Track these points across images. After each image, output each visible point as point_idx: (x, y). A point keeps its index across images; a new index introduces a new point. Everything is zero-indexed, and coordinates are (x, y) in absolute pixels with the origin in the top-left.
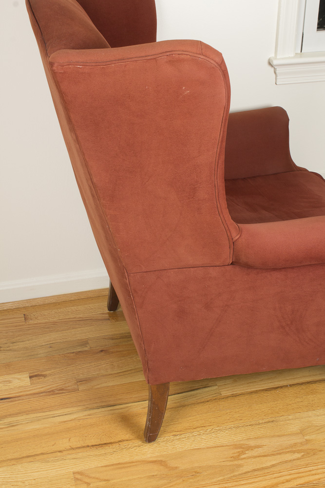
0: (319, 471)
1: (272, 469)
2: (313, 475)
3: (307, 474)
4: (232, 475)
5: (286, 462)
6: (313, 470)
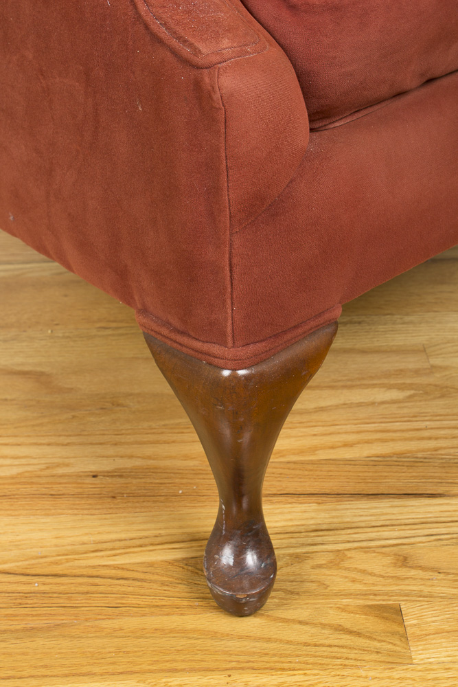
0: (442, 432)
1: (314, 417)
2: (422, 439)
5: (360, 405)
6: (426, 429)
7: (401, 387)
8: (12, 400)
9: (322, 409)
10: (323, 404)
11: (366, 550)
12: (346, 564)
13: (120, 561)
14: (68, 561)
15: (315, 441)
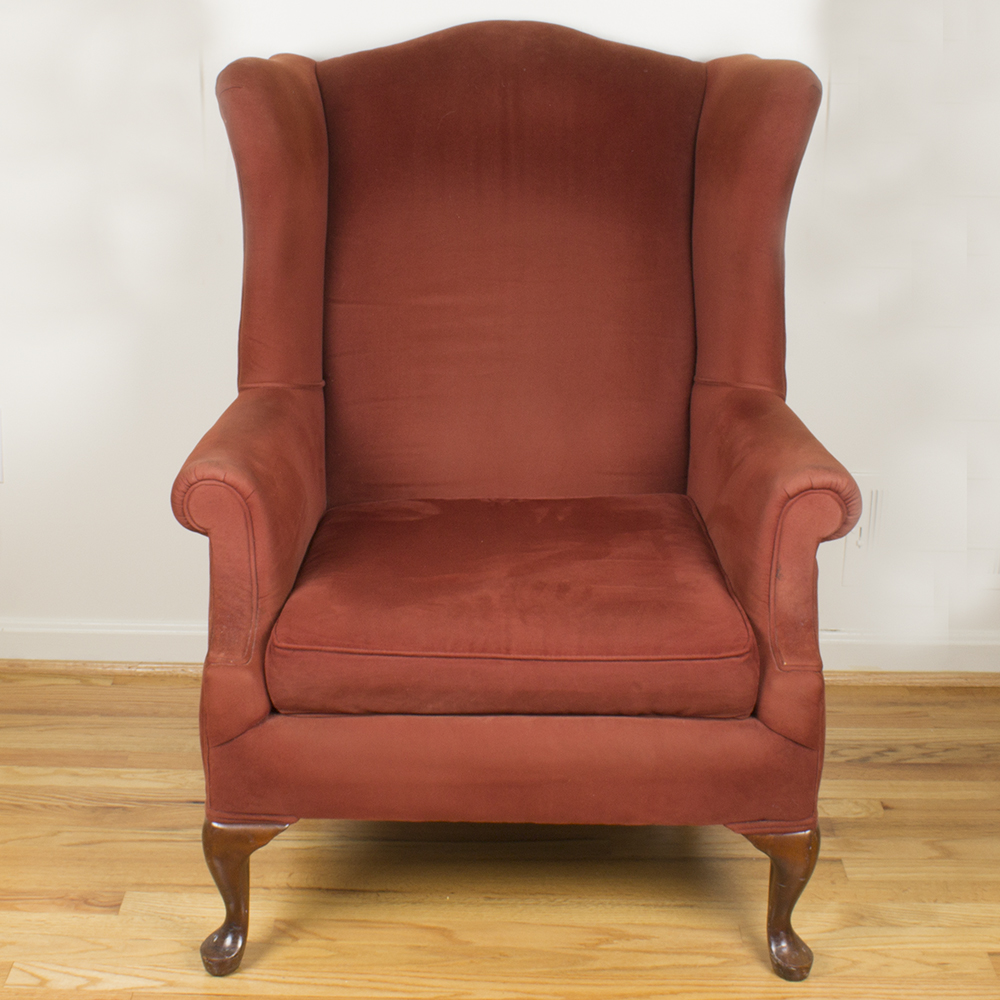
1: (651, 973)
2: (729, 992)
4: (569, 968)
5: (685, 966)
7: (717, 956)
8: (425, 947)
9: (657, 968)
10: (657, 964)
15: (650, 989)
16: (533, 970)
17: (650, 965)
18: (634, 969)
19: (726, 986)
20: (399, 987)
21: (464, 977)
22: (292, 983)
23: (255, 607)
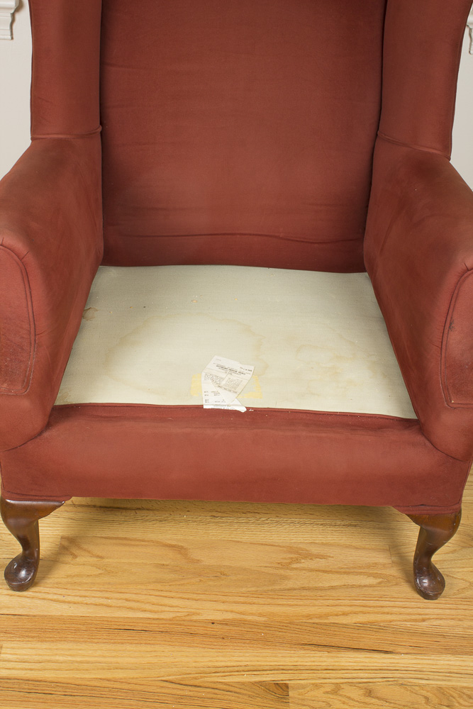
0: (395, 610)
1: (328, 593)
2: (384, 613)
3: (376, 610)
4: (270, 588)
5: (353, 586)
7: (375, 576)
8: (167, 565)
9: (332, 588)
11: (351, 684)
12: (341, 692)
13: (227, 680)
14: (202, 677)
15: (328, 610)
16: (244, 590)
17: (327, 585)
18: (317, 589)
19: (382, 607)
20: (148, 607)
21: (195, 596)
22: (69, 602)
23: (33, 342)
